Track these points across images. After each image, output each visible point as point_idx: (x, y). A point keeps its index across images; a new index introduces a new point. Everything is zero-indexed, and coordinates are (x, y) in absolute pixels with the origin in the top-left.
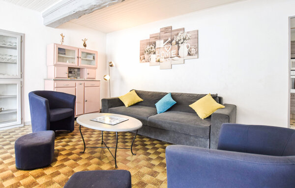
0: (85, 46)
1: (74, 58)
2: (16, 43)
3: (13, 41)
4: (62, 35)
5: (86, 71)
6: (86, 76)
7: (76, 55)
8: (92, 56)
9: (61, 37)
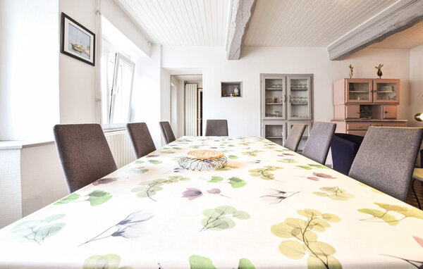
0: (380, 74)
1: (368, 93)
2: (305, 85)
3: (303, 83)
4: (350, 67)
5: (384, 108)
6: (382, 116)
7: (370, 89)
8: (391, 87)
9: (350, 70)
